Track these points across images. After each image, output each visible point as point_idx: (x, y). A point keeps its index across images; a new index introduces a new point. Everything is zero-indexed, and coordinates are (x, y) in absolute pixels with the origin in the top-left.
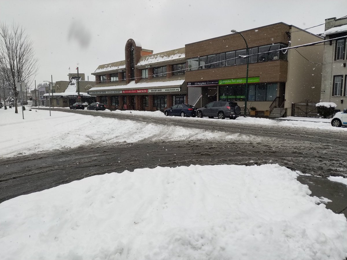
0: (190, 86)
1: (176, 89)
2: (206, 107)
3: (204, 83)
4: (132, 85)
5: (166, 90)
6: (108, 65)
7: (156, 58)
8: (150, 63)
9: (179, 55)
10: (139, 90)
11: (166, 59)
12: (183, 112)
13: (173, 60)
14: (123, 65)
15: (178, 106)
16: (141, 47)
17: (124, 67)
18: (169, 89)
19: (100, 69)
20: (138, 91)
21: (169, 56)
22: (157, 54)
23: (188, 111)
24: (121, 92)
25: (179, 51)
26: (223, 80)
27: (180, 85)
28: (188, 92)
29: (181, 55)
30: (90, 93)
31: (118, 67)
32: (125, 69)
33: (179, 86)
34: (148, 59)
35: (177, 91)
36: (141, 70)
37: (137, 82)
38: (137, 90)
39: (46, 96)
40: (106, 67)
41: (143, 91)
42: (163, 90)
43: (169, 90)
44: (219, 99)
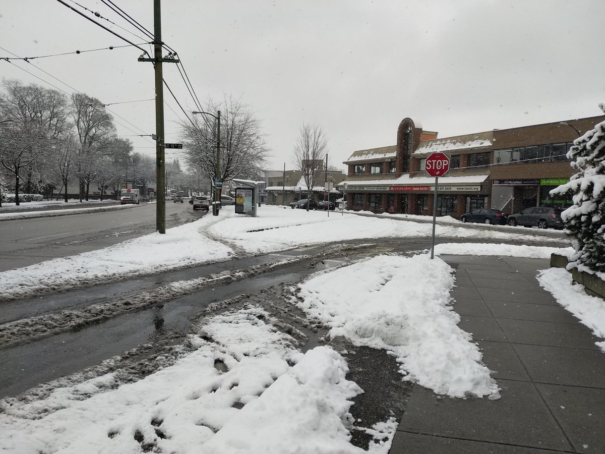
0: (498, 184)
1: (473, 187)
2: (521, 214)
3: (518, 182)
4: (405, 180)
5: (458, 189)
6: (369, 152)
7: (444, 144)
8: (434, 151)
9: (480, 141)
10: (415, 187)
11: (459, 146)
12: (487, 218)
13: (472, 149)
14: (392, 152)
15: (481, 211)
16: (422, 129)
17: (394, 154)
18: (464, 187)
19: (357, 156)
20: (415, 189)
21: (465, 143)
22: (446, 139)
23: (495, 216)
24: (388, 189)
25: (481, 136)
26: (546, 179)
27: (481, 183)
28: (492, 192)
29: (483, 141)
30: (339, 189)
31: (384, 154)
32: (396, 157)
33: (479, 183)
34: (431, 145)
35: (476, 190)
36: (418, 159)
37: (412, 176)
38: (414, 187)
39: (269, 190)
40: (365, 154)
41: (422, 189)
42: (454, 189)
43: (463, 189)
44: (541, 204)
